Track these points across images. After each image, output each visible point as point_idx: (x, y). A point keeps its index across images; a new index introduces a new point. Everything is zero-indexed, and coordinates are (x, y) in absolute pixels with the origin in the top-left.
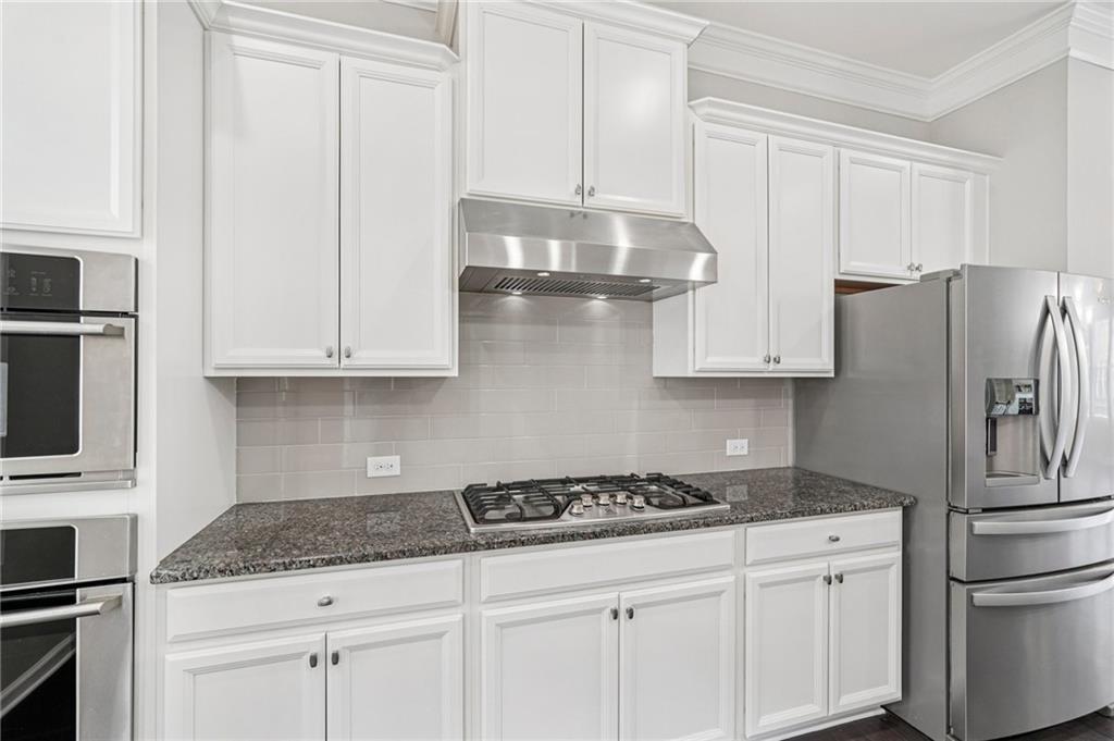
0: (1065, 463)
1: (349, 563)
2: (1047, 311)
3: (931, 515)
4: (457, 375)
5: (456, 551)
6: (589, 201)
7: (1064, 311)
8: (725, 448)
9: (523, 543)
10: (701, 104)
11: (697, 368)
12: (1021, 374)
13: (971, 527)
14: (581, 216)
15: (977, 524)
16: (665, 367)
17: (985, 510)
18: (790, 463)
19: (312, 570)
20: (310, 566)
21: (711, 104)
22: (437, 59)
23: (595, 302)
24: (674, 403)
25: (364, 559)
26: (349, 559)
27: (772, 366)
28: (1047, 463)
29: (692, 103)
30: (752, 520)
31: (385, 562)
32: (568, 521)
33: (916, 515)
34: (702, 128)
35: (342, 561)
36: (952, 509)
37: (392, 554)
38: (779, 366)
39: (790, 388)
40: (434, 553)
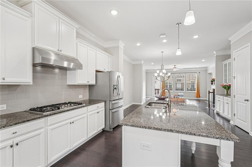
0: (119, 94)
1: (21, 123)
2: (118, 77)
3: (108, 102)
4: (32, 84)
5: (44, 117)
6: (60, 52)
7: (119, 77)
8: (79, 97)
9: (56, 114)
10: (79, 39)
11: (78, 83)
12: (116, 84)
13: (112, 103)
14: (58, 54)
15: (112, 102)
16: (69, 83)
17: (113, 101)
18: (88, 99)
19: (11, 126)
20: (10, 126)
21: (80, 40)
22: (28, 16)
23: (56, 70)
24: (71, 89)
25: (24, 122)
26: (20, 122)
27: (88, 83)
28: (118, 94)
29: (77, 39)
30: (89, 105)
31: (29, 122)
32: (61, 110)
33: (106, 103)
34: (78, 43)
35: (19, 123)
36: (110, 101)
37: (30, 120)
38: (89, 83)
39: (88, 86)
40: (39, 118)
